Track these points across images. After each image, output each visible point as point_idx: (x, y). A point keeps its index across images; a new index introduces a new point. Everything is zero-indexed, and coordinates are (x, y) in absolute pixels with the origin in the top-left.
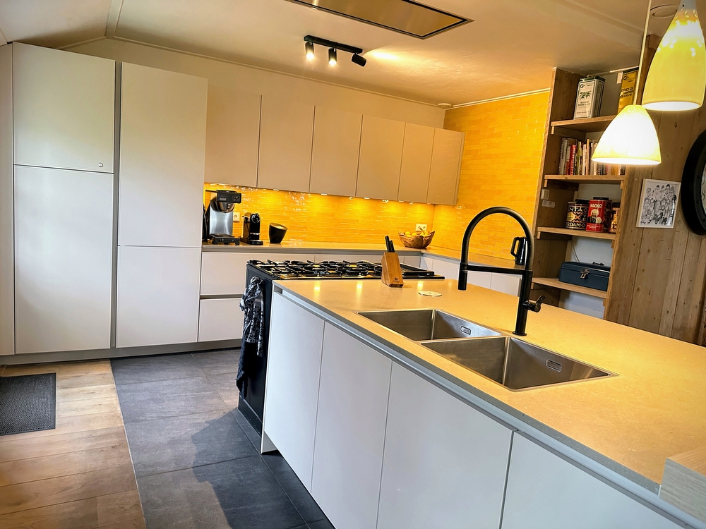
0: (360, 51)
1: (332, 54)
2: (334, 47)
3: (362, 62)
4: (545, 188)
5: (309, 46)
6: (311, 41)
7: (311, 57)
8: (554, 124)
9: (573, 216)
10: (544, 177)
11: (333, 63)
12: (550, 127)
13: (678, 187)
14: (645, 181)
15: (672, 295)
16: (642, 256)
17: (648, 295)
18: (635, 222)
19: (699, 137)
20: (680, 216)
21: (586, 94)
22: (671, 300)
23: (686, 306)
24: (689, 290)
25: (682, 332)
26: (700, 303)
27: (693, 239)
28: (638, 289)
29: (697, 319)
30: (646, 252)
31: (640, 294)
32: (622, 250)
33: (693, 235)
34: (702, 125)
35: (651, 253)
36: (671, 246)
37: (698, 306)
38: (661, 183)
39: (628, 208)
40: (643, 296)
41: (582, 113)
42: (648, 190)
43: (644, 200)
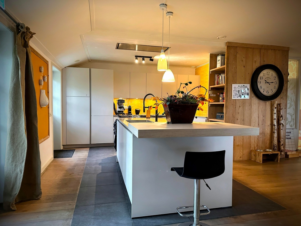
0: (151, 57)
1: (143, 59)
2: (143, 58)
3: (152, 60)
4: (210, 90)
5: (137, 58)
6: (137, 57)
7: (137, 61)
8: (211, 70)
9: (220, 98)
10: (209, 87)
11: (144, 62)
13: (248, 86)
14: (233, 85)
15: (255, 121)
16: (237, 108)
17: (242, 121)
18: (231, 98)
19: (256, 69)
20: (253, 95)
21: (219, 60)
22: (255, 123)
23: (263, 125)
24: (264, 120)
25: (263, 135)
26: (270, 124)
27: (262, 102)
28: (237, 119)
29: (270, 130)
30: (239, 107)
31: (238, 121)
32: (227, 107)
33: (261, 101)
34: (257, 65)
35: (241, 107)
36: (250, 105)
37: (270, 125)
38: (240, 85)
39: (227, 93)
40: (240, 122)
41: (219, 66)
42: (235, 88)
43: (234, 91)
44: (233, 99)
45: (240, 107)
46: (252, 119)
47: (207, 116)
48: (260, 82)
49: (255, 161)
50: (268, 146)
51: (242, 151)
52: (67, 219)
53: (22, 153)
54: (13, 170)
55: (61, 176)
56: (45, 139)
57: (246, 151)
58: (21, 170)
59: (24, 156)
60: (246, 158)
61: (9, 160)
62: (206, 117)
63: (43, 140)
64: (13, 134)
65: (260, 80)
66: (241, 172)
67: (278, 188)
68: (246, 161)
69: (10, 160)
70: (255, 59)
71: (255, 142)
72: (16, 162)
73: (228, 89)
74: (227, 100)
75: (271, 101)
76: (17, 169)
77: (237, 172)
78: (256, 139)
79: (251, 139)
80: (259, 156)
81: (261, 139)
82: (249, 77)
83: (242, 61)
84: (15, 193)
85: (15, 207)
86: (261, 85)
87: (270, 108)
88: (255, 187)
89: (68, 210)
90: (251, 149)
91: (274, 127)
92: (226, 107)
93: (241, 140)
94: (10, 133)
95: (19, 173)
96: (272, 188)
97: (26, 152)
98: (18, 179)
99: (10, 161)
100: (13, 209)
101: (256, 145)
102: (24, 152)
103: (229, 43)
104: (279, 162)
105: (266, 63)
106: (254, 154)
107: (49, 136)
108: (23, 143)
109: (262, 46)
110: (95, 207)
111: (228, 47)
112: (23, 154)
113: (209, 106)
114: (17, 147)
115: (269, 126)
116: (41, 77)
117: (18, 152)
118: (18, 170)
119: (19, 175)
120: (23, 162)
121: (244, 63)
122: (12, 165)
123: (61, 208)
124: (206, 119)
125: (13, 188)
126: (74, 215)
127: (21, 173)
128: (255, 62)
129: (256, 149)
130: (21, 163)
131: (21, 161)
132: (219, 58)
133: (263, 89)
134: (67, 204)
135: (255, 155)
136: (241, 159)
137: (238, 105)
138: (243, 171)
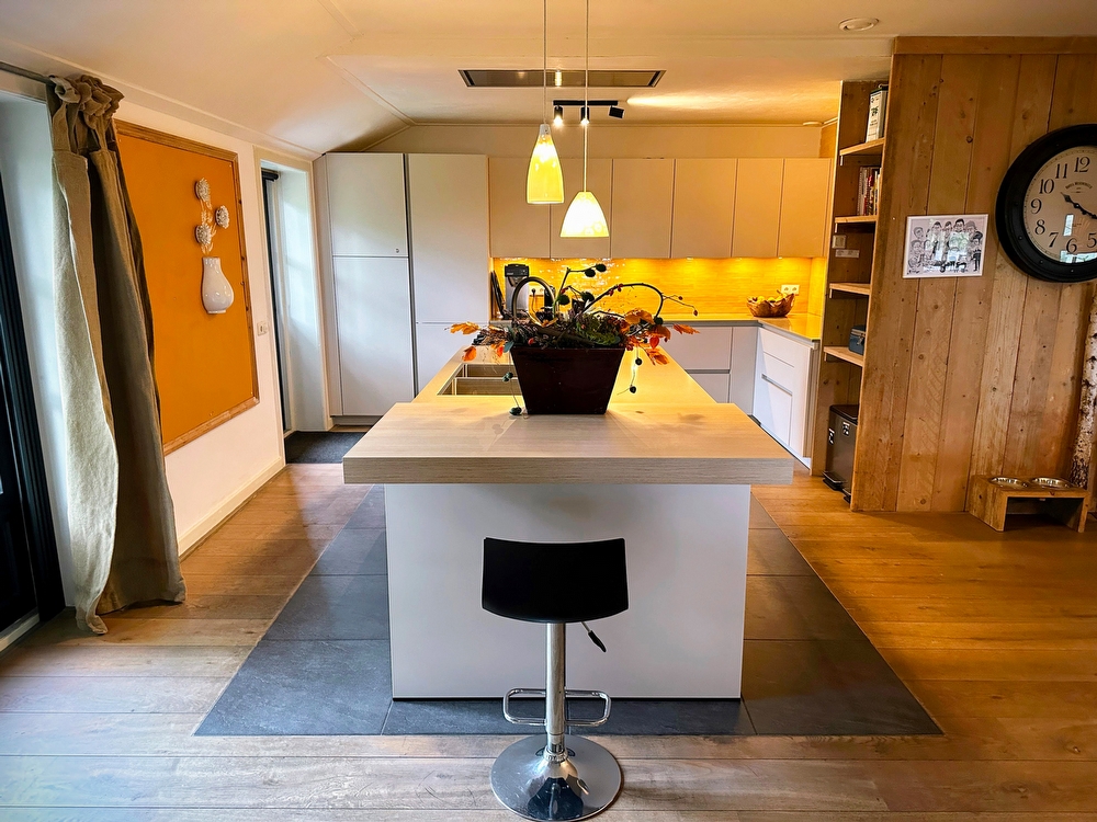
0: (615, 103)
1: (585, 113)
3: (617, 113)
4: (836, 234)
5: (559, 111)
6: (559, 105)
7: (559, 124)
8: (842, 153)
10: (834, 220)
12: (839, 157)
13: (982, 222)
14: (910, 218)
15: (1002, 366)
16: (922, 315)
17: (943, 366)
18: (898, 271)
19: (1028, 147)
20: (1001, 258)
21: (875, 110)
22: (1001, 372)
23: (1037, 382)
24: (1042, 360)
25: (1035, 419)
26: (1072, 378)
27: (1041, 290)
28: (921, 357)
29: (1068, 400)
30: (930, 309)
31: (926, 363)
32: (879, 308)
33: (1039, 284)
34: (1035, 129)
35: (942, 311)
36: (986, 300)
37: (1069, 382)
38: (944, 219)
39: (884, 255)
40: (933, 366)
41: (873, 134)
42: (918, 231)
43: (913, 243)
44: (905, 276)
45: (936, 307)
46: (988, 358)
47: (820, 337)
48: (1036, 204)
49: (980, 520)
50: (1054, 465)
51: (931, 478)
52: (218, 679)
53: (107, 477)
54: (88, 526)
55: (276, 531)
56: (235, 411)
57: (949, 483)
58: (108, 524)
59: (112, 487)
60: (945, 504)
61: (74, 495)
62: (813, 341)
63: (227, 414)
64: (78, 425)
65: (1040, 197)
66: (885, 564)
67: (979, 646)
68: (945, 516)
69: (78, 496)
70: (1027, 105)
71: (991, 446)
72: (94, 504)
73: (890, 238)
74: (880, 284)
75: (1088, 284)
76: (99, 521)
77: (869, 562)
78: (998, 434)
79: (977, 435)
80: (994, 502)
81: (1023, 436)
82: (988, 185)
83: (963, 116)
84: (97, 589)
85: (104, 625)
86: (1041, 216)
87: (1077, 311)
88: (889, 630)
89: (235, 650)
90: (973, 473)
91: (1084, 389)
92: (877, 308)
93: (932, 436)
94: (69, 421)
95: (105, 535)
96: (954, 645)
97: (116, 475)
98: (103, 552)
99: (78, 501)
100: (95, 629)
101: (995, 458)
102: (112, 477)
103: (902, 40)
104: (1081, 529)
105: (1076, 119)
106: (981, 493)
107: (258, 397)
108: (108, 451)
109: (1065, 42)
110: (314, 648)
111: (899, 58)
112: (110, 481)
113: (827, 295)
114: (91, 460)
115: (1064, 384)
116: (204, 215)
117: (95, 475)
118: (101, 525)
119: (104, 541)
120: (111, 503)
121: (972, 125)
122: (85, 511)
123: (220, 640)
124: (813, 346)
125: (91, 574)
126: (243, 667)
127: (110, 534)
128: (1024, 118)
129: (993, 473)
130: (106, 507)
131: (107, 500)
132: (876, 101)
133: (1048, 232)
134: (243, 630)
135: (983, 498)
136: (926, 507)
137: (928, 300)
138: (895, 561)
